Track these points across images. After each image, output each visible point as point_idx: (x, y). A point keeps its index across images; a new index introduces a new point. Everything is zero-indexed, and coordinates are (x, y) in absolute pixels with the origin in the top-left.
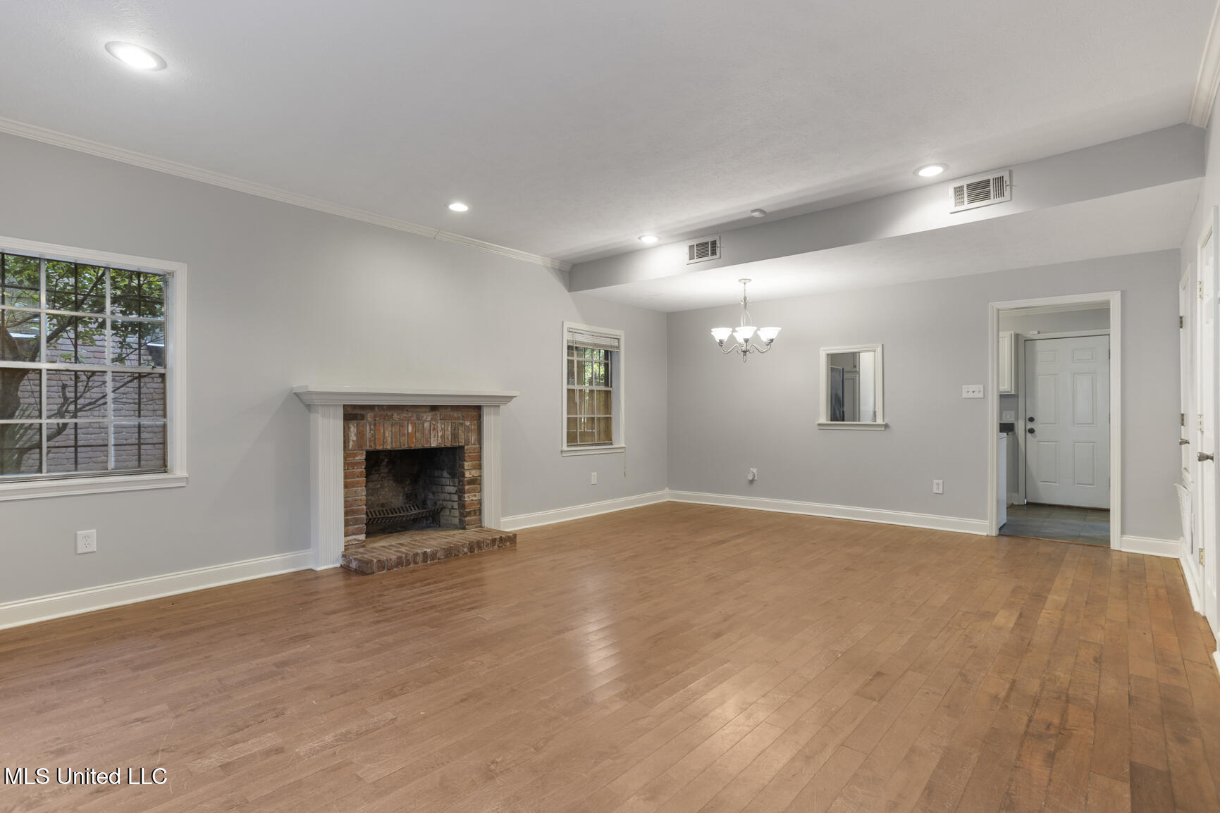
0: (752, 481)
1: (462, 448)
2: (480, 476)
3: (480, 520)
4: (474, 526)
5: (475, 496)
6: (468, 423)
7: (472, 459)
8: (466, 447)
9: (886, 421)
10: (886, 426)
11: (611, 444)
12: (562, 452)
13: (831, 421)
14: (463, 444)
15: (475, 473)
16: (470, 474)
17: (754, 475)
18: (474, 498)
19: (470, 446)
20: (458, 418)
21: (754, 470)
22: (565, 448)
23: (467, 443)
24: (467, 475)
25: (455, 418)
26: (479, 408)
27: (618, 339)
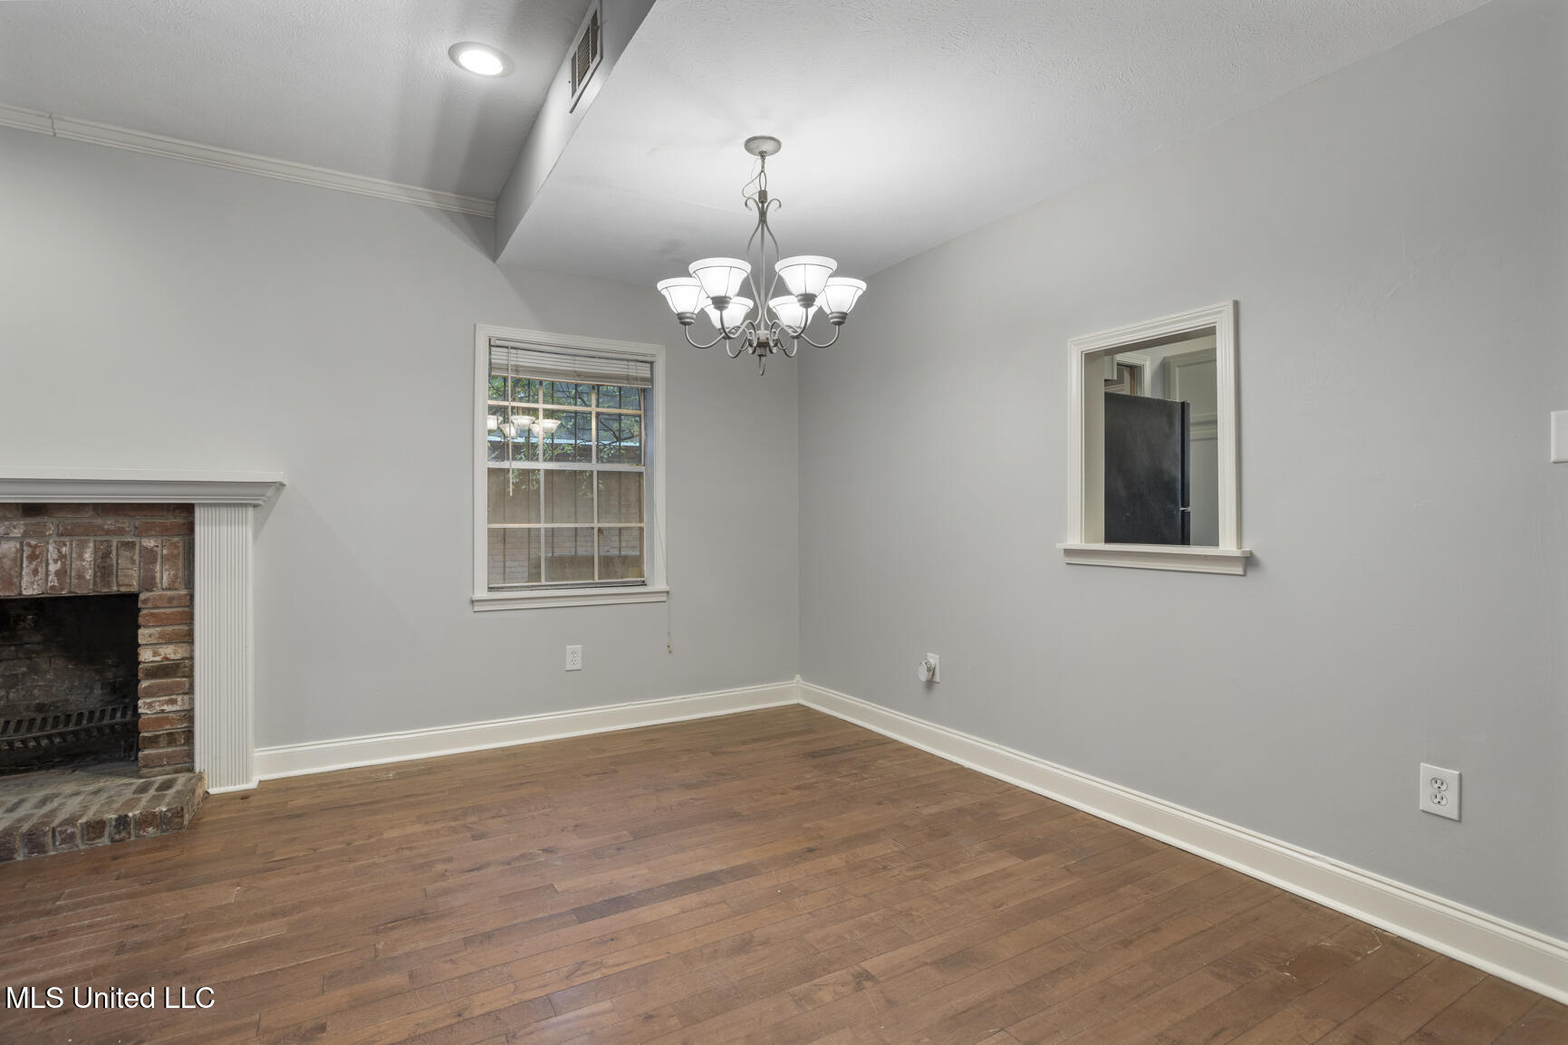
0: (930, 683)
1: (134, 597)
2: (191, 658)
3: (190, 755)
4: (168, 768)
5: (173, 702)
6: (150, 543)
7: (160, 621)
8: (142, 597)
9: (1247, 548)
10: (1249, 561)
11: (643, 584)
12: (473, 602)
13: (1108, 540)
14: (134, 589)
15: (171, 652)
16: (155, 654)
17: (932, 670)
18: (167, 708)
19: (157, 593)
20: (121, 532)
21: (933, 659)
22: (481, 593)
23: (149, 583)
24: (146, 656)
25: (108, 532)
26: (188, 509)
27: (652, 363)
